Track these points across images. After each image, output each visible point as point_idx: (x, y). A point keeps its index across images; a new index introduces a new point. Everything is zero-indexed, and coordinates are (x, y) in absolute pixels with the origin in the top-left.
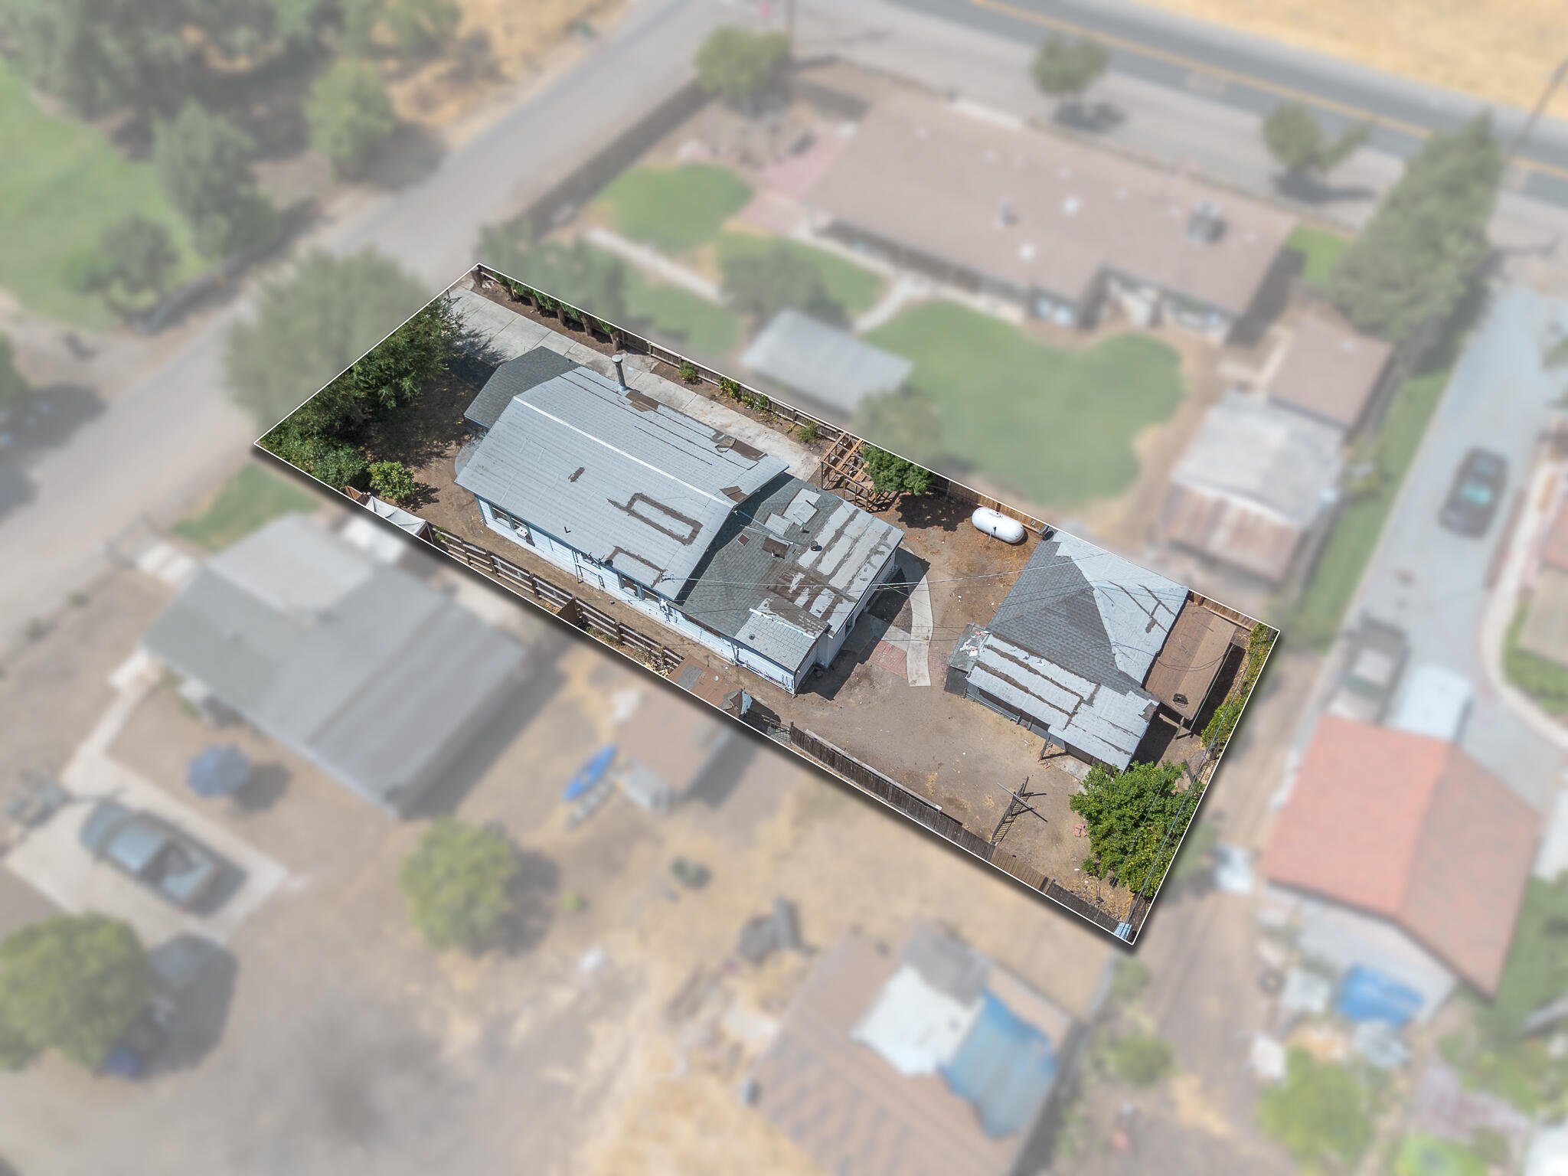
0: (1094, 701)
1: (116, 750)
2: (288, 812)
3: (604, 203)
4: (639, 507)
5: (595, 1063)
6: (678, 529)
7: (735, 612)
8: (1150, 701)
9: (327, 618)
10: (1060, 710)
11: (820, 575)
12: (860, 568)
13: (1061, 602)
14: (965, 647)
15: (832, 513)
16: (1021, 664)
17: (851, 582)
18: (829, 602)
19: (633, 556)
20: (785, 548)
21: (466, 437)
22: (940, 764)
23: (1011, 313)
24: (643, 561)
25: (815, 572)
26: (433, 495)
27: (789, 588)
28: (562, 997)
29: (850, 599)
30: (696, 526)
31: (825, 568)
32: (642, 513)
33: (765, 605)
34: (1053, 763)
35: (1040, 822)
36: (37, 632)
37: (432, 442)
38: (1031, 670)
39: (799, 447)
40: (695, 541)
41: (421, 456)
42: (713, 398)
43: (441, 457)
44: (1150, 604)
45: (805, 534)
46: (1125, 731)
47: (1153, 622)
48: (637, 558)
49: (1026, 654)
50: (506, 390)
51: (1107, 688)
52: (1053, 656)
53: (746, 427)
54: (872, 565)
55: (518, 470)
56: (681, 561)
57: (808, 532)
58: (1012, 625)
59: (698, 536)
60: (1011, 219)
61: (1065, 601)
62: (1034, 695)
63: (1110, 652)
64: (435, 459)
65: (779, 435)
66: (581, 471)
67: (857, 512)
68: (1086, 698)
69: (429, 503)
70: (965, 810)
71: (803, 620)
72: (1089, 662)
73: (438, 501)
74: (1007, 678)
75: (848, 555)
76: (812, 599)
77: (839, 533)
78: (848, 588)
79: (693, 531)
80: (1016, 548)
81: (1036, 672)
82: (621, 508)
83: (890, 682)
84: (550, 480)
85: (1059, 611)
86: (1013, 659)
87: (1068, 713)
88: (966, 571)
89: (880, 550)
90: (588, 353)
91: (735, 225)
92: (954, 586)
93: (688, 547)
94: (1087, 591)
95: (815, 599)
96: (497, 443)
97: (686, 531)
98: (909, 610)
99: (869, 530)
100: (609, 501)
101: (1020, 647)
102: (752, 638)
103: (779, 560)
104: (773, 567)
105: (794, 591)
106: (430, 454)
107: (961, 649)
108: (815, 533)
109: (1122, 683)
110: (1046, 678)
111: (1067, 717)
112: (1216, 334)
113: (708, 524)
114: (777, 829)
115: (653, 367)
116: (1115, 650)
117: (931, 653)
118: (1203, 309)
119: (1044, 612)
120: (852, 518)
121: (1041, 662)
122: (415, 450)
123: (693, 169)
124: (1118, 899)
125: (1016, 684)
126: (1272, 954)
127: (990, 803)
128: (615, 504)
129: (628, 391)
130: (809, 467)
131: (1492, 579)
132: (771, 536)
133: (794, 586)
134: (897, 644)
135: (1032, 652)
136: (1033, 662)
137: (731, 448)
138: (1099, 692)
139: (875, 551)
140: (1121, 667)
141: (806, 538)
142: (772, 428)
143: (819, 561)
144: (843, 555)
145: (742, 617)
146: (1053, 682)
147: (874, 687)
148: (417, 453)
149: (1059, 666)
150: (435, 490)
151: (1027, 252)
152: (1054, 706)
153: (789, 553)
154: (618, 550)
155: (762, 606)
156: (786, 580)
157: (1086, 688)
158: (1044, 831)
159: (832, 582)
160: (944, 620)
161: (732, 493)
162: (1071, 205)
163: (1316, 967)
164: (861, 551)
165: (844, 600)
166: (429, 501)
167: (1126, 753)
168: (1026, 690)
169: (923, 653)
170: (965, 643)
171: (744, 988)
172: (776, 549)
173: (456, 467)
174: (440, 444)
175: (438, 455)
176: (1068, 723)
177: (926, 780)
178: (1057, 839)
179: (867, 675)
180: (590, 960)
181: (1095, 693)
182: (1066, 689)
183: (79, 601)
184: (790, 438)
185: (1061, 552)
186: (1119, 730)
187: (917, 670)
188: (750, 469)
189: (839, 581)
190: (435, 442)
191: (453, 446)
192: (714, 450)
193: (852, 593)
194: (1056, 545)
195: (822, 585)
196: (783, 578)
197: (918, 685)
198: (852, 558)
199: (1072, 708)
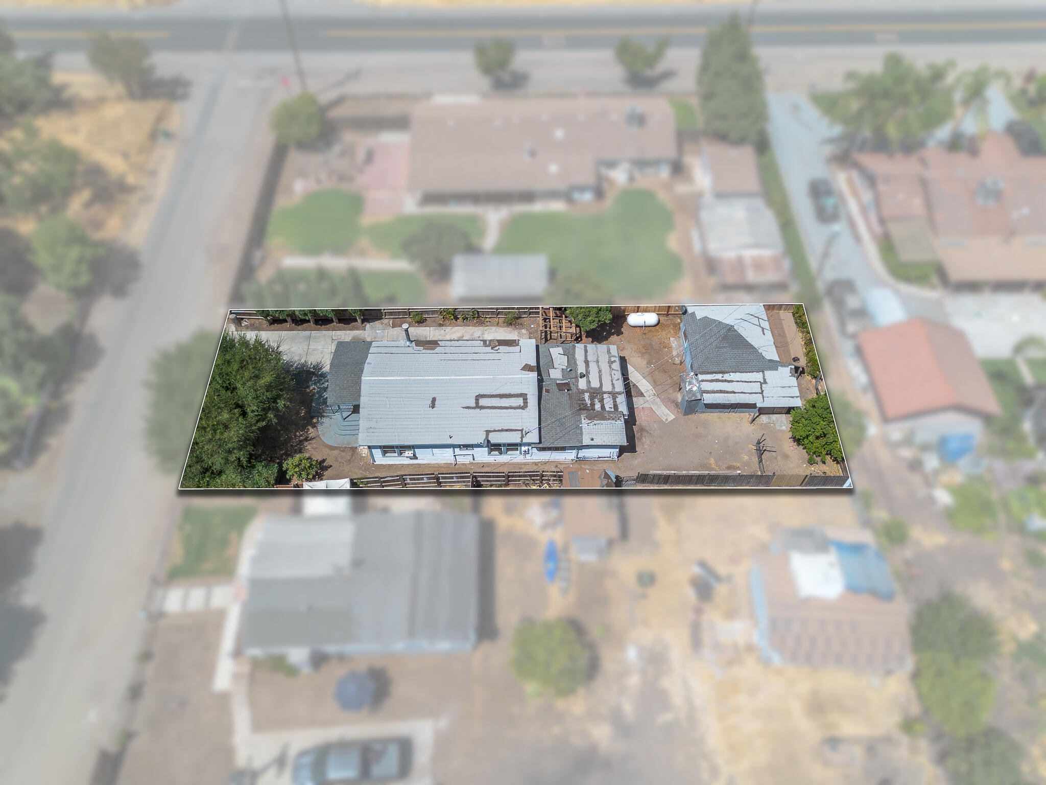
0: (767, 381)
1: (259, 725)
2: (401, 689)
3: (274, 241)
4: (483, 402)
5: (677, 700)
6: (515, 403)
7: (573, 431)
8: (790, 367)
9: (357, 563)
10: (755, 393)
11: (595, 389)
12: (611, 375)
13: (722, 340)
14: (688, 388)
15: (575, 353)
16: (722, 381)
17: (613, 384)
18: (611, 400)
19: (499, 431)
20: (568, 384)
21: (315, 421)
22: (711, 453)
23: (558, 206)
24: (507, 430)
25: (592, 388)
26: (325, 464)
27: (586, 404)
28: (634, 681)
29: (620, 393)
30: (524, 396)
31: (595, 384)
32: (487, 405)
33: (584, 419)
34: (757, 422)
35: (773, 453)
36: (135, 692)
37: (296, 436)
38: (729, 381)
39: (509, 329)
40: (529, 404)
41: (295, 446)
42: (441, 325)
43: (309, 440)
44: (756, 321)
45: (572, 372)
46: (790, 387)
47: (763, 329)
48: (502, 430)
49: (721, 375)
50: (345, 377)
51: (768, 372)
52: (734, 369)
53: (473, 332)
54: (615, 370)
55: (395, 418)
56: (529, 419)
57: (572, 370)
58: (706, 364)
59: (528, 401)
60: (533, 154)
61: (723, 339)
62: (739, 393)
63: (759, 353)
64: (307, 443)
65: (494, 328)
66: (434, 400)
67: (586, 346)
68: (762, 381)
69: (327, 470)
71: (609, 416)
72: (752, 363)
73: (331, 466)
74: (721, 392)
75: (600, 371)
77: (587, 362)
78: (614, 387)
79: (523, 399)
80: (657, 327)
81: (732, 381)
82: (473, 408)
83: (656, 427)
84: (418, 414)
85: (724, 345)
86: (717, 381)
87: (760, 393)
88: (644, 351)
89: (612, 360)
90: (345, 334)
91: (367, 220)
92: (645, 362)
93: (527, 410)
94: (730, 328)
95: (603, 402)
96: (370, 409)
97: (520, 402)
99: (599, 352)
100: (463, 408)
101: (716, 373)
102: (592, 439)
103: (570, 392)
104: (570, 398)
105: (590, 404)
106: (301, 442)
107: (687, 390)
108: (576, 369)
109: (773, 365)
110: (738, 381)
111: (760, 395)
112: (664, 173)
113: (529, 391)
114: (664, 531)
115: (391, 324)
116: (760, 351)
117: (662, 400)
118: (655, 163)
119: (717, 350)
120: (586, 351)
121: (730, 375)
122: (289, 445)
123: (311, 197)
124: (831, 469)
125: (728, 392)
126: (907, 453)
127: (746, 458)
128: (468, 408)
129: (414, 343)
131: (857, 238)
132: (558, 382)
133: (588, 402)
134: (644, 406)
135: (723, 373)
136: (727, 377)
137: (499, 345)
138: (766, 376)
139: (611, 362)
140: (768, 358)
141: (574, 374)
142: (487, 326)
143: (589, 382)
144: (598, 372)
145: (579, 431)
146: (742, 382)
147: (650, 433)
148: (292, 446)
149: (740, 372)
150: (324, 461)
151: (553, 168)
152: (752, 393)
153: (572, 386)
154: (488, 432)
155: (583, 421)
156: (582, 401)
157: (758, 376)
158: (778, 457)
159: (604, 389)
160: (655, 382)
162: (559, 134)
163: (925, 448)
164: (604, 365)
165: (617, 396)
166: (326, 468)
167: (797, 397)
168: (734, 393)
169: (659, 403)
170: (687, 385)
171: (713, 617)
172: (565, 387)
173: (324, 440)
174: (301, 433)
175: (306, 439)
176: (763, 398)
177: (710, 464)
178: (786, 457)
179: (642, 430)
180: (632, 654)
181: (764, 376)
182: (751, 382)
183: (146, 656)
184: (501, 327)
185: (699, 316)
186: (787, 388)
187: (663, 413)
188: (520, 352)
189: (607, 387)
190: (298, 434)
191: (311, 430)
192: (492, 351)
193: (617, 390)
194: (693, 314)
195: (601, 394)
196: (580, 400)
197: (669, 420)
198: (603, 372)
199: (760, 389)
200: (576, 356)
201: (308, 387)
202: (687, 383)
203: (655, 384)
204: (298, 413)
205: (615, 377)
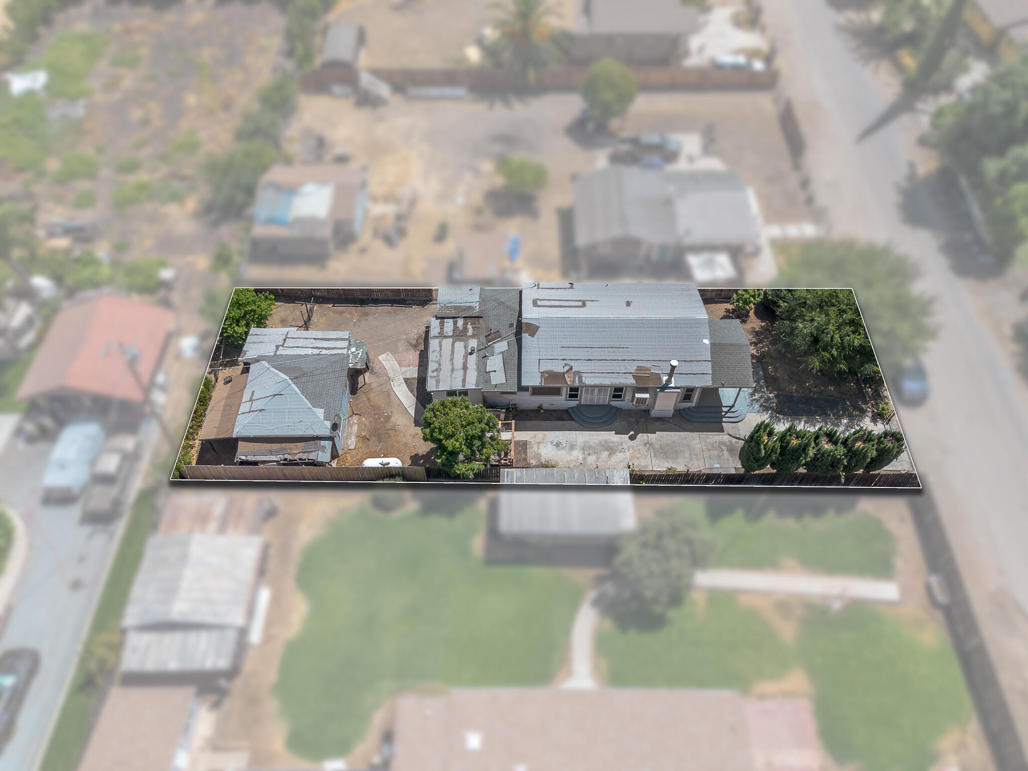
0: (276, 348)
4: (580, 304)
6: (546, 303)
10: (293, 338)
11: (460, 340)
12: (440, 356)
14: (360, 353)
15: (477, 377)
16: (323, 348)
17: (440, 346)
18: (445, 330)
20: (489, 341)
24: (553, 288)
25: (463, 340)
27: (471, 324)
29: (435, 337)
30: (536, 306)
31: (459, 345)
32: (573, 302)
33: (476, 307)
37: (768, 348)
38: (317, 348)
41: (764, 338)
43: (753, 343)
45: (484, 353)
46: (255, 343)
47: (251, 400)
48: (558, 288)
54: (435, 361)
56: (532, 294)
57: (483, 358)
62: (310, 338)
64: (753, 341)
66: (628, 305)
67: (464, 386)
68: (281, 347)
70: (334, 312)
74: (328, 340)
75: (452, 359)
76: (456, 326)
77: (465, 368)
81: (313, 348)
82: (588, 300)
86: (328, 349)
88: (390, 432)
89: (436, 372)
93: (533, 298)
97: (541, 303)
98: (412, 392)
99: (449, 380)
100: (597, 301)
101: (326, 355)
102: (471, 289)
103: (487, 334)
104: (487, 328)
107: (362, 350)
108: (479, 360)
110: (306, 347)
111: (289, 336)
117: (387, 374)
120: (464, 381)
121: (312, 352)
130: (533, 454)
132: (499, 339)
133: (469, 326)
135: (319, 355)
136: (316, 351)
137: (564, 374)
138: (274, 352)
139: (438, 370)
140: (264, 362)
141: (482, 353)
143: (466, 347)
144: (455, 358)
145: (483, 296)
146: (302, 347)
147: (408, 342)
148: (768, 339)
149: (300, 354)
152: (297, 338)
153: (484, 341)
155: (477, 304)
157: (282, 351)
159: (451, 340)
160: (389, 396)
161: (533, 329)
164: (446, 365)
165: (438, 335)
168: (315, 339)
169: (391, 371)
172: (492, 336)
174: (763, 350)
176: (287, 335)
181: (277, 351)
182: (293, 347)
186: (258, 341)
188: (540, 359)
189: (447, 343)
190: (767, 349)
191: (754, 352)
192: (571, 363)
193: (437, 341)
194: (326, 419)
195: (455, 335)
196: (478, 327)
197: (385, 354)
198: (449, 359)
199: (287, 341)
200: (476, 374)
201: (776, 397)
202: (359, 357)
203: (389, 394)
204: (776, 370)
205: (436, 354)
